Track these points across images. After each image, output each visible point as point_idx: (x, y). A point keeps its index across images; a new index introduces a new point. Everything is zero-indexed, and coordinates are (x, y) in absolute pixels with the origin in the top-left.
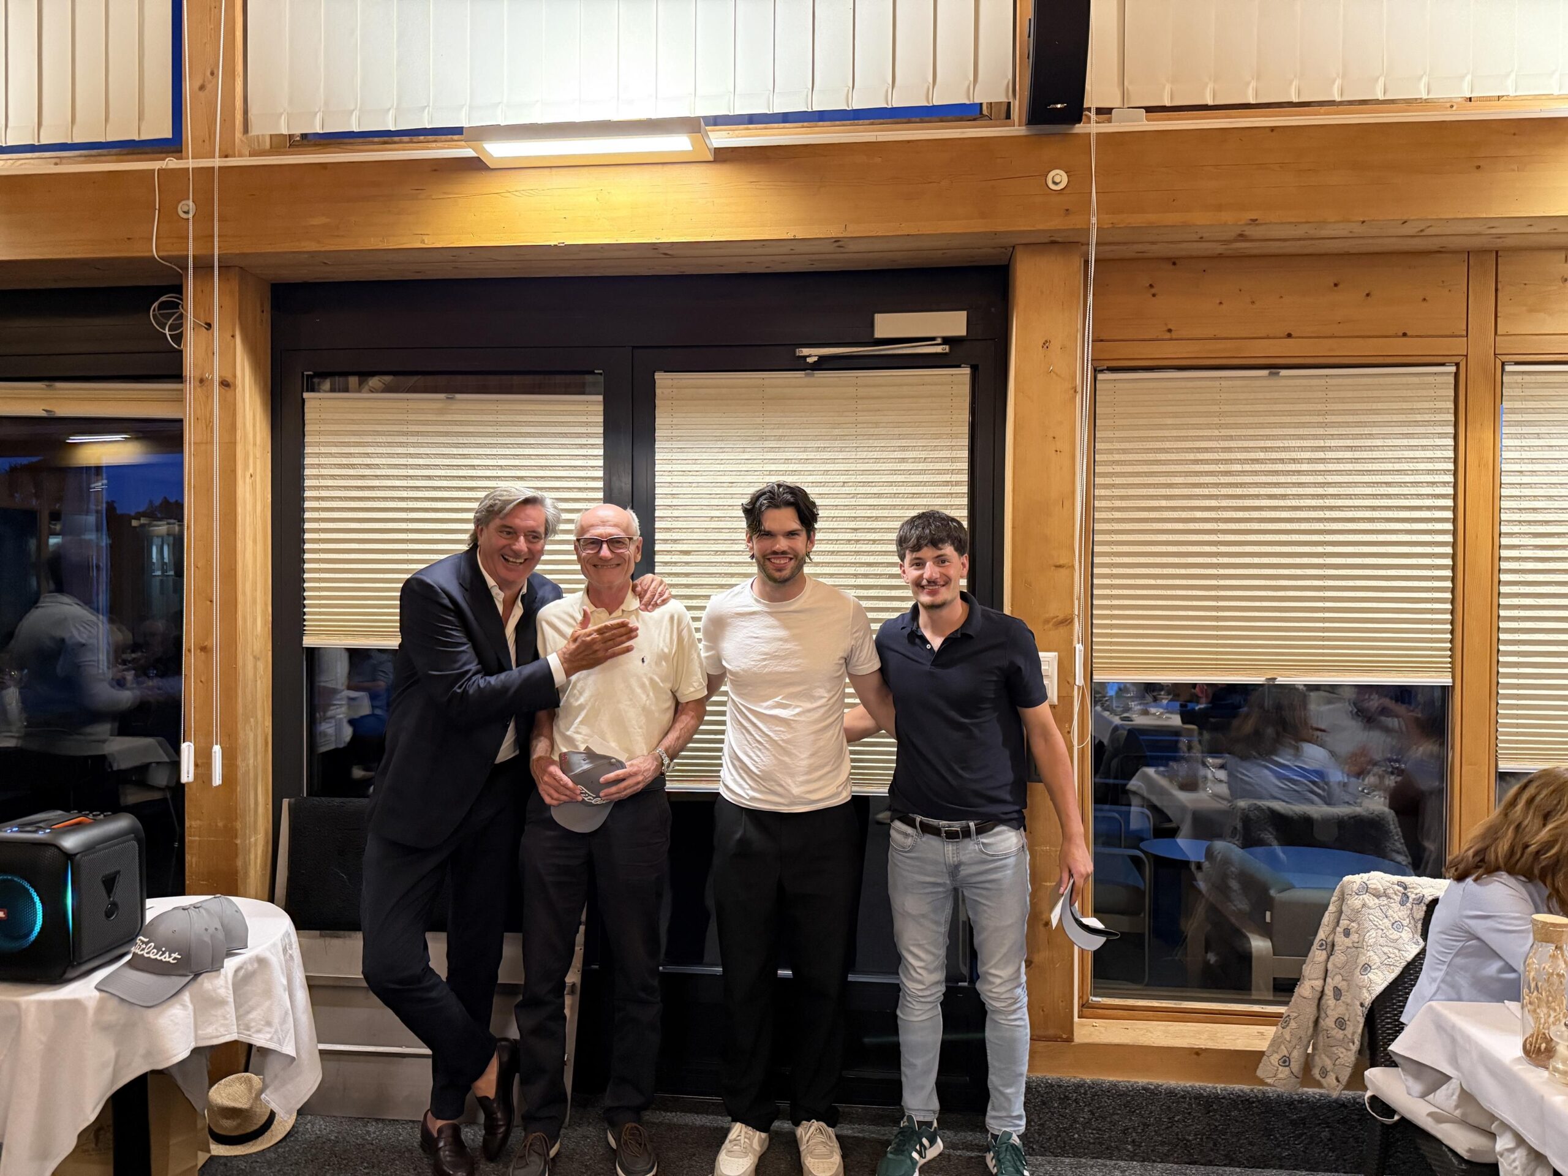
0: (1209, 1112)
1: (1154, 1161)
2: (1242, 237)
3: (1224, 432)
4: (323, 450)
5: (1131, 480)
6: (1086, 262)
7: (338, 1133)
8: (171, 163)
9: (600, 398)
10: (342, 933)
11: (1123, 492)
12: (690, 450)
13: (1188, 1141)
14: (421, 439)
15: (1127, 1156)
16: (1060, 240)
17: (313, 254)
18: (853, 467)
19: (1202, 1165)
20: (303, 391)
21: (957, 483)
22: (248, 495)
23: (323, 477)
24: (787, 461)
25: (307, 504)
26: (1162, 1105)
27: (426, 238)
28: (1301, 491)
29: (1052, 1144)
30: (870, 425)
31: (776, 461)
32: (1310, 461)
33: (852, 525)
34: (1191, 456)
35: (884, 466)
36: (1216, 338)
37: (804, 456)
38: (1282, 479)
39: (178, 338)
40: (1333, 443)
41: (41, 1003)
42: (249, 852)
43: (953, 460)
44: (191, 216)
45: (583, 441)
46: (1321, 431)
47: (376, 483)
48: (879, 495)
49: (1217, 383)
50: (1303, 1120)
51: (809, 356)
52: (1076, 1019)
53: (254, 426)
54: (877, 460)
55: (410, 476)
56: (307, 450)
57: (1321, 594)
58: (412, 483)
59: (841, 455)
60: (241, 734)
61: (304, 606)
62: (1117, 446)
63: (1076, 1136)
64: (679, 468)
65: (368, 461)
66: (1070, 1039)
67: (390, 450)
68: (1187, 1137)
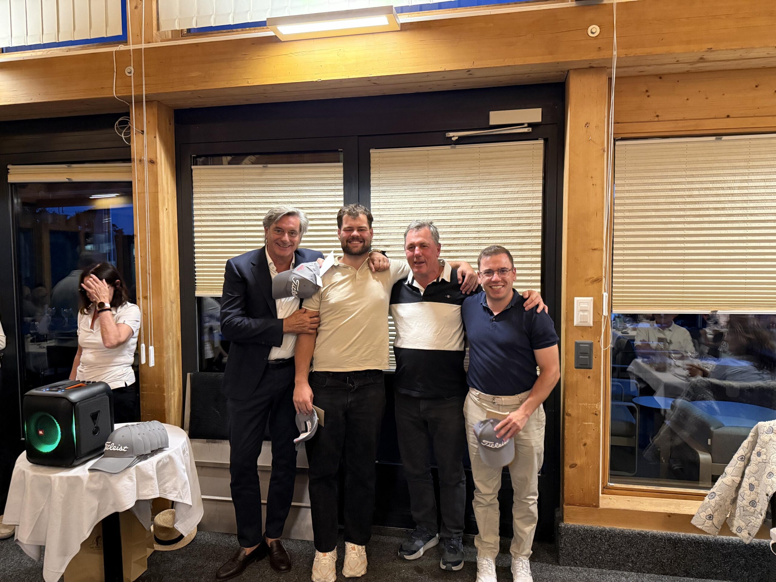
0: (675, 548)
1: (644, 572)
2: (702, 60)
3: (688, 173)
4: (203, 195)
6: (610, 79)
7: (217, 541)
8: (122, 47)
9: (341, 164)
10: (217, 440)
11: (630, 208)
12: (389, 191)
13: (663, 562)
14: (251, 189)
15: (629, 569)
16: (595, 66)
17: (193, 92)
18: (477, 197)
19: (671, 575)
20: (191, 165)
21: (536, 205)
22: (165, 219)
23: (202, 209)
24: (441, 195)
25: (195, 224)
26: (649, 543)
27: (249, 81)
28: (733, 205)
29: (587, 561)
30: (487, 174)
31: (435, 196)
32: (740, 188)
33: (477, 229)
34: (670, 187)
35: (494, 197)
36: (684, 120)
37: (450, 192)
38: (722, 199)
39: (129, 140)
40: (753, 178)
41: (61, 478)
42: (171, 399)
43: (534, 192)
44: (132, 74)
45: (333, 188)
46: (746, 171)
47: (229, 212)
48: (492, 213)
49: (685, 145)
50: (730, 554)
51: (454, 137)
52: (600, 495)
53: (167, 184)
54: (491, 193)
55: (246, 208)
56: (195, 196)
57: (744, 263)
58: (247, 212)
59: (471, 191)
60: (165, 341)
61: (195, 276)
62: (627, 182)
63: (600, 557)
64: (384, 200)
65: (225, 201)
66: (597, 506)
67: (235, 195)
68: (663, 560)
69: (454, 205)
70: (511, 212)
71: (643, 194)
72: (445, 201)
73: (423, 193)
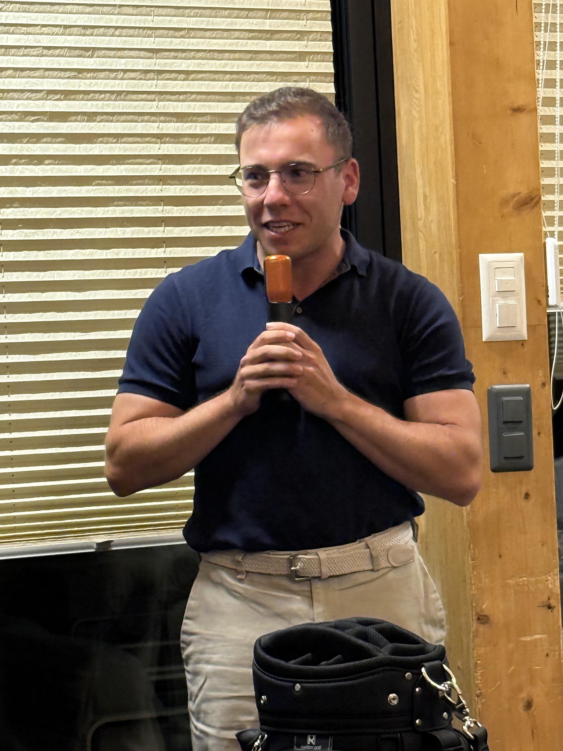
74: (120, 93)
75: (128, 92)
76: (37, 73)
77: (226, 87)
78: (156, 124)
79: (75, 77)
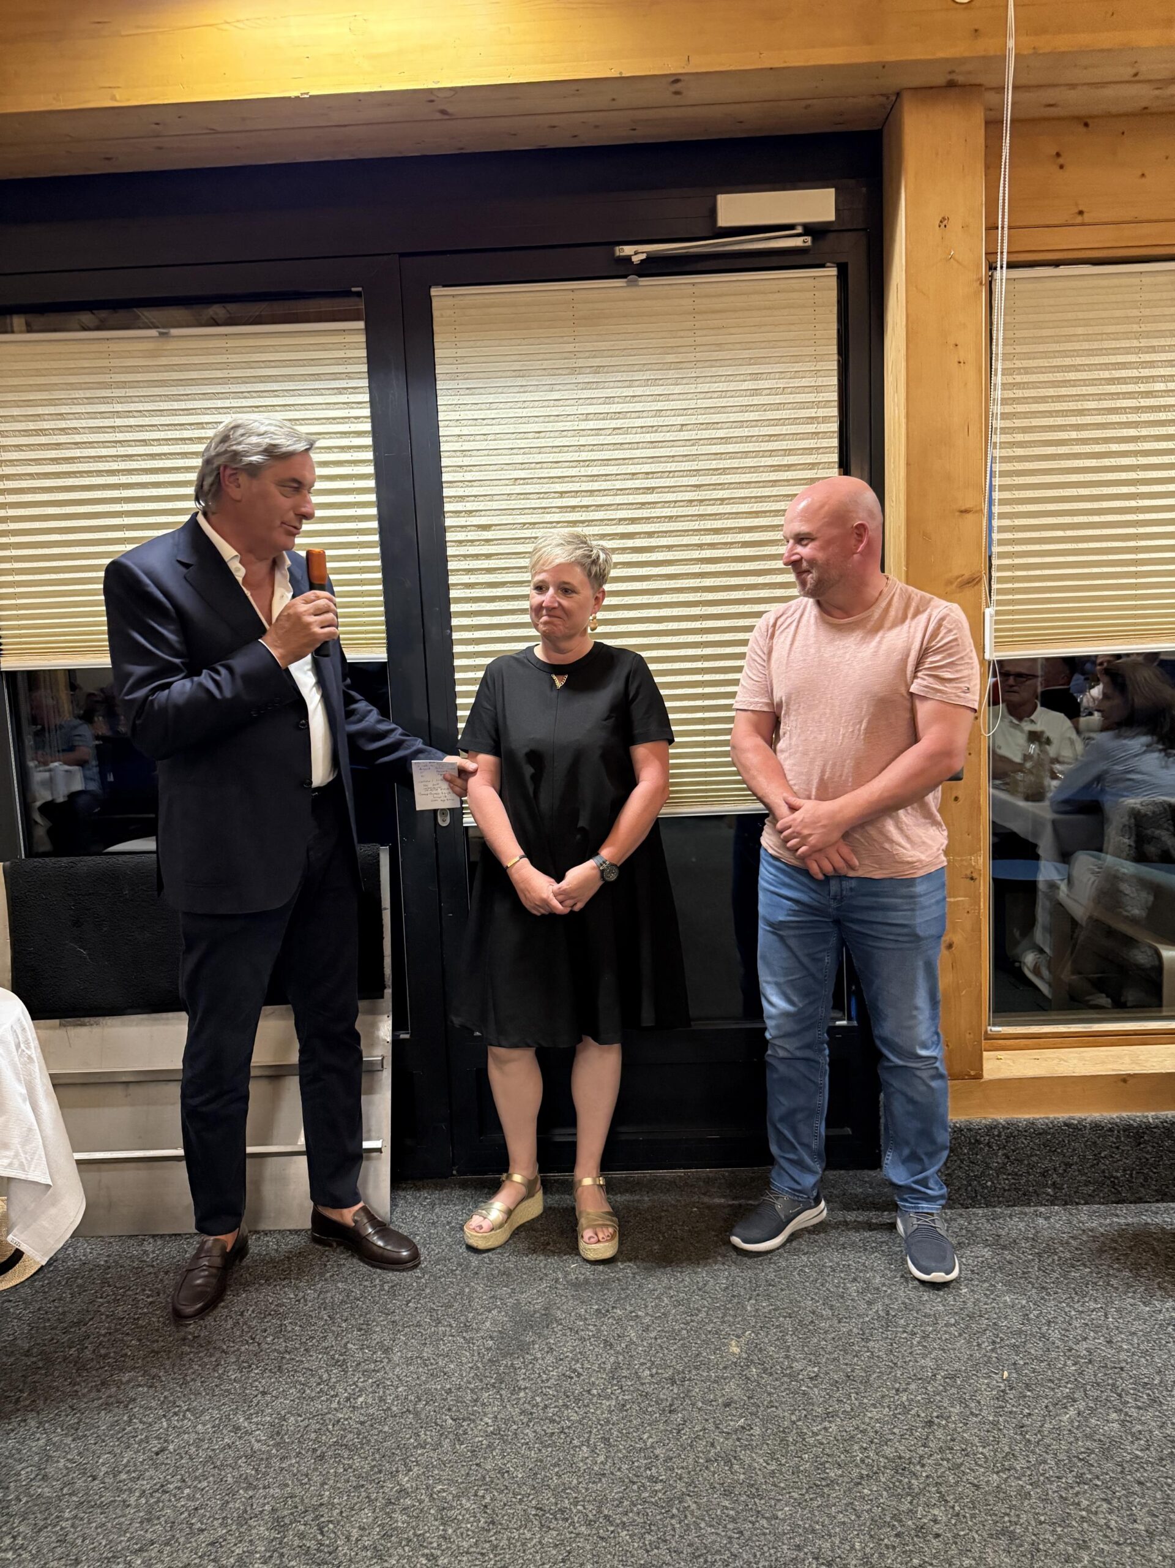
0: (1140, 1144)
1: (1077, 1204)
3: (1144, 343)
5: (1035, 407)
7: (109, 1256)
9: (361, 325)
10: (87, 1020)
11: (1025, 423)
12: (482, 391)
13: (1116, 1178)
14: (130, 392)
15: (1047, 1200)
18: (692, 404)
19: (1131, 1203)
21: (825, 419)
24: (609, 400)
26: (1087, 1141)
27: (115, 92)
29: (961, 1195)
30: (713, 348)
31: (595, 401)
33: (693, 481)
34: (1106, 374)
35: (731, 402)
36: (1136, 221)
37: (629, 392)
43: (818, 389)
45: (342, 384)
47: (77, 453)
49: (1135, 281)
51: (635, 255)
52: (984, 1053)
54: (723, 394)
55: (120, 442)
58: (122, 451)
59: (677, 389)
62: (1018, 363)
63: (989, 1183)
64: (469, 415)
65: (62, 424)
66: (979, 1076)
67: (90, 409)
68: (1115, 1174)
69: (639, 422)
70: (771, 437)
71: (1051, 392)
72: (618, 415)
73: (566, 395)
74: (671, 517)
75: (677, 516)
76: (613, 507)
77: (752, 507)
78: (698, 537)
79: (639, 508)
